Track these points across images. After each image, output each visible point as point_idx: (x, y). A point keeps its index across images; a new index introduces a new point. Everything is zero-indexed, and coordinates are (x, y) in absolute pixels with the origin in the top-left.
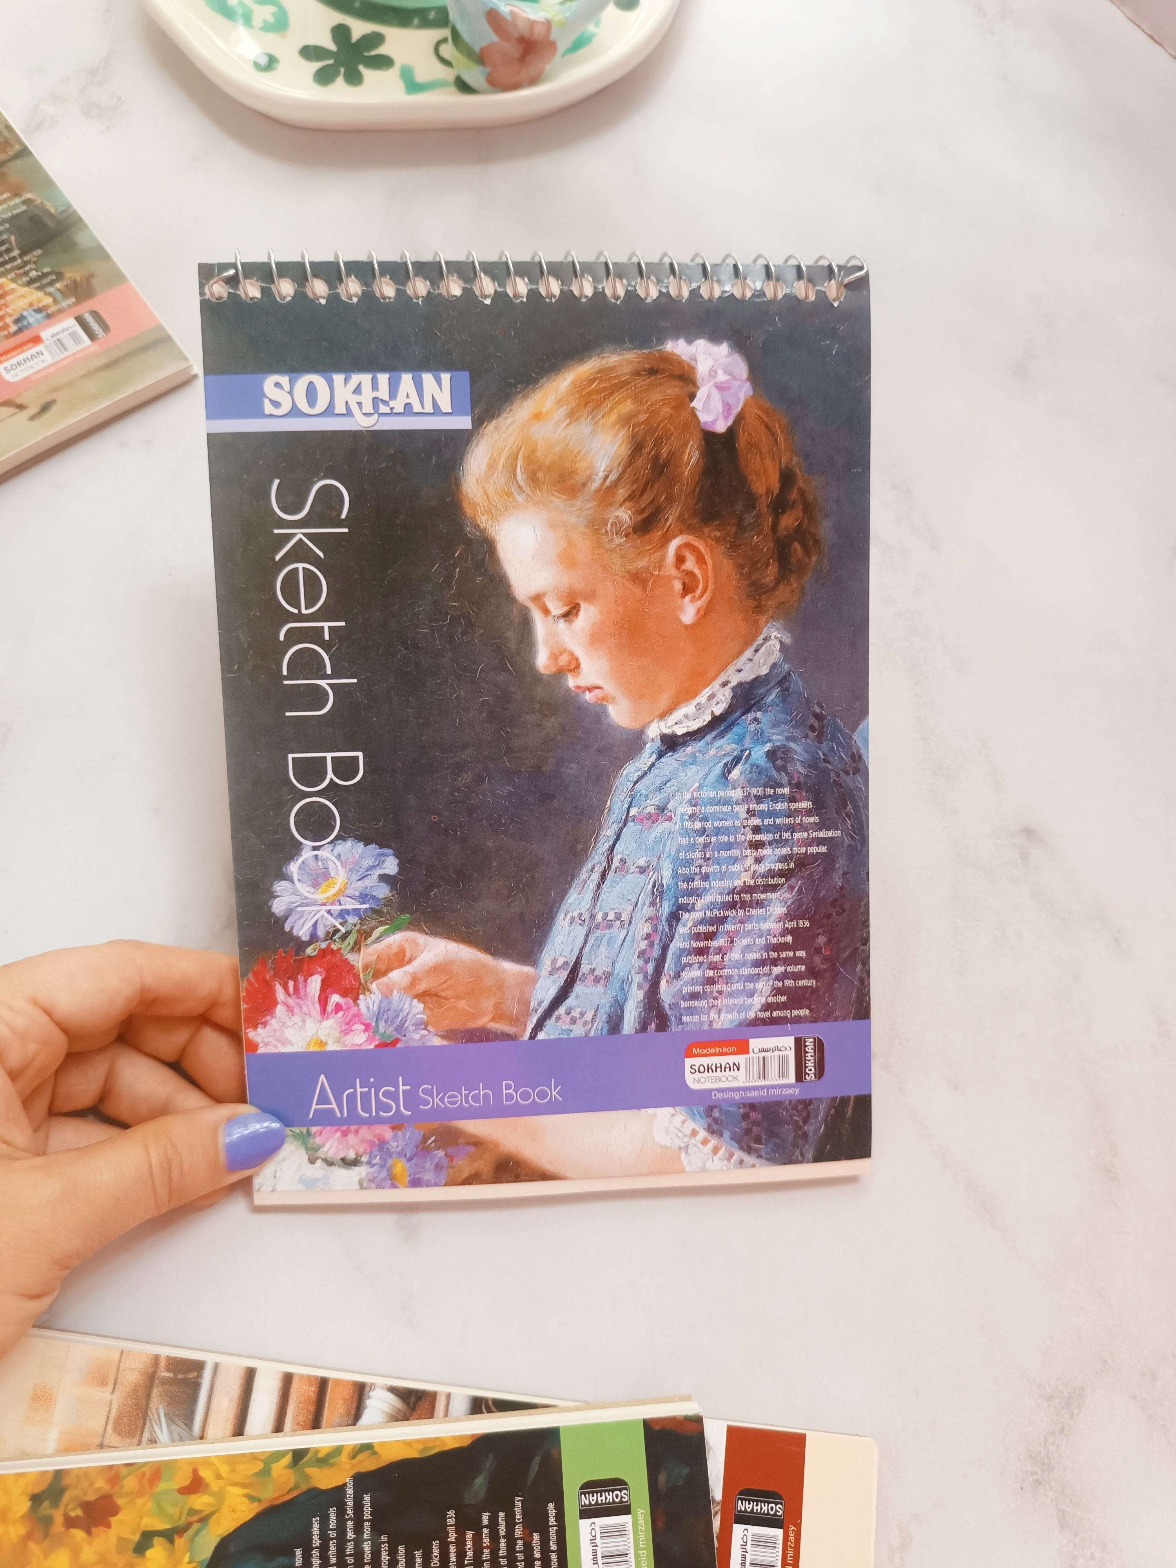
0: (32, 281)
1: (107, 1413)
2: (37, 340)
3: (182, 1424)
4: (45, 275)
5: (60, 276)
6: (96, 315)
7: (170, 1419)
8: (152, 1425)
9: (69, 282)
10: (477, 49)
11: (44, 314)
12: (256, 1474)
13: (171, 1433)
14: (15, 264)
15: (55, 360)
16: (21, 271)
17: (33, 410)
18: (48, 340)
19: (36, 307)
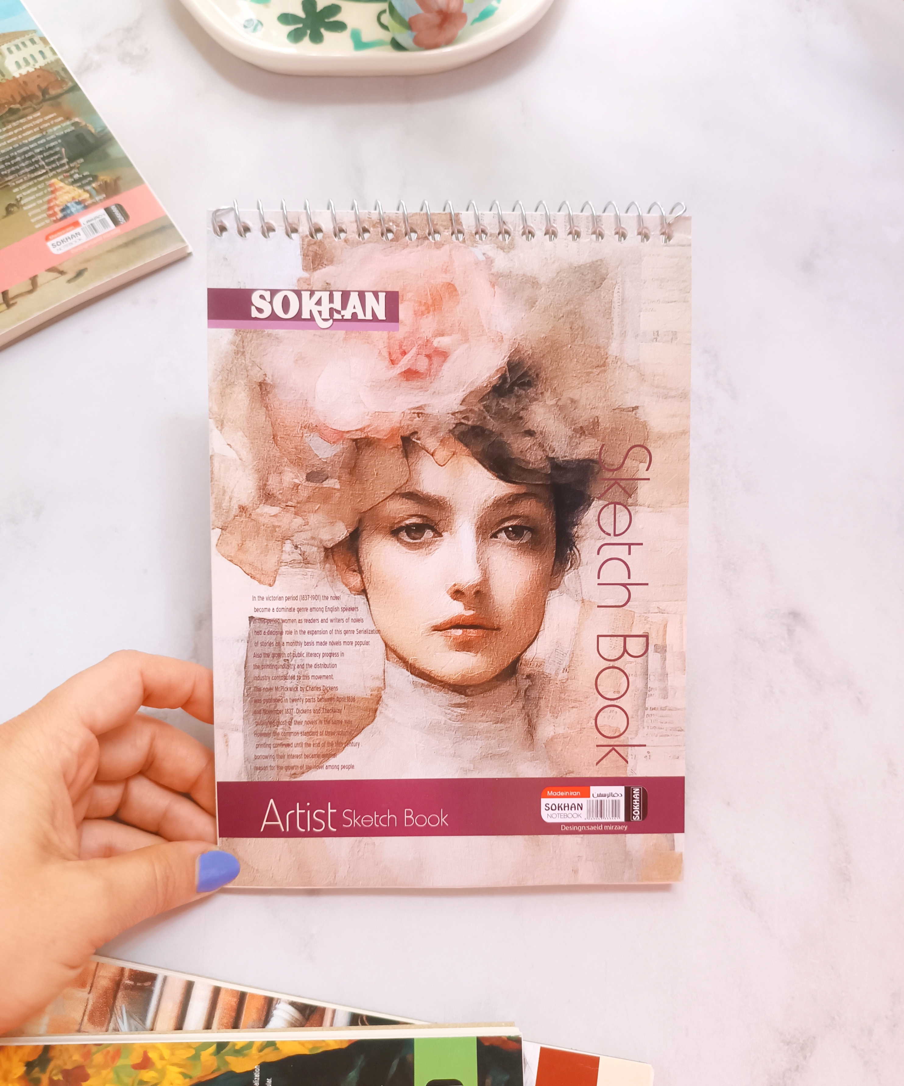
0: (75, 182)
1: (84, 1008)
2: (76, 224)
3: (138, 1019)
4: (85, 177)
5: (95, 178)
6: (120, 207)
7: (130, 1015)
8: (116, 1018)
9: (102, 183)
10: (407, 19)
11: (83, 205)
12: (189, 1058)
13: (130, 1025)
14: (64, 168)
15: (88, 240)
16: (68, 174)
17: (70, 275)
18: (84, 224)
19: (77, 201)
